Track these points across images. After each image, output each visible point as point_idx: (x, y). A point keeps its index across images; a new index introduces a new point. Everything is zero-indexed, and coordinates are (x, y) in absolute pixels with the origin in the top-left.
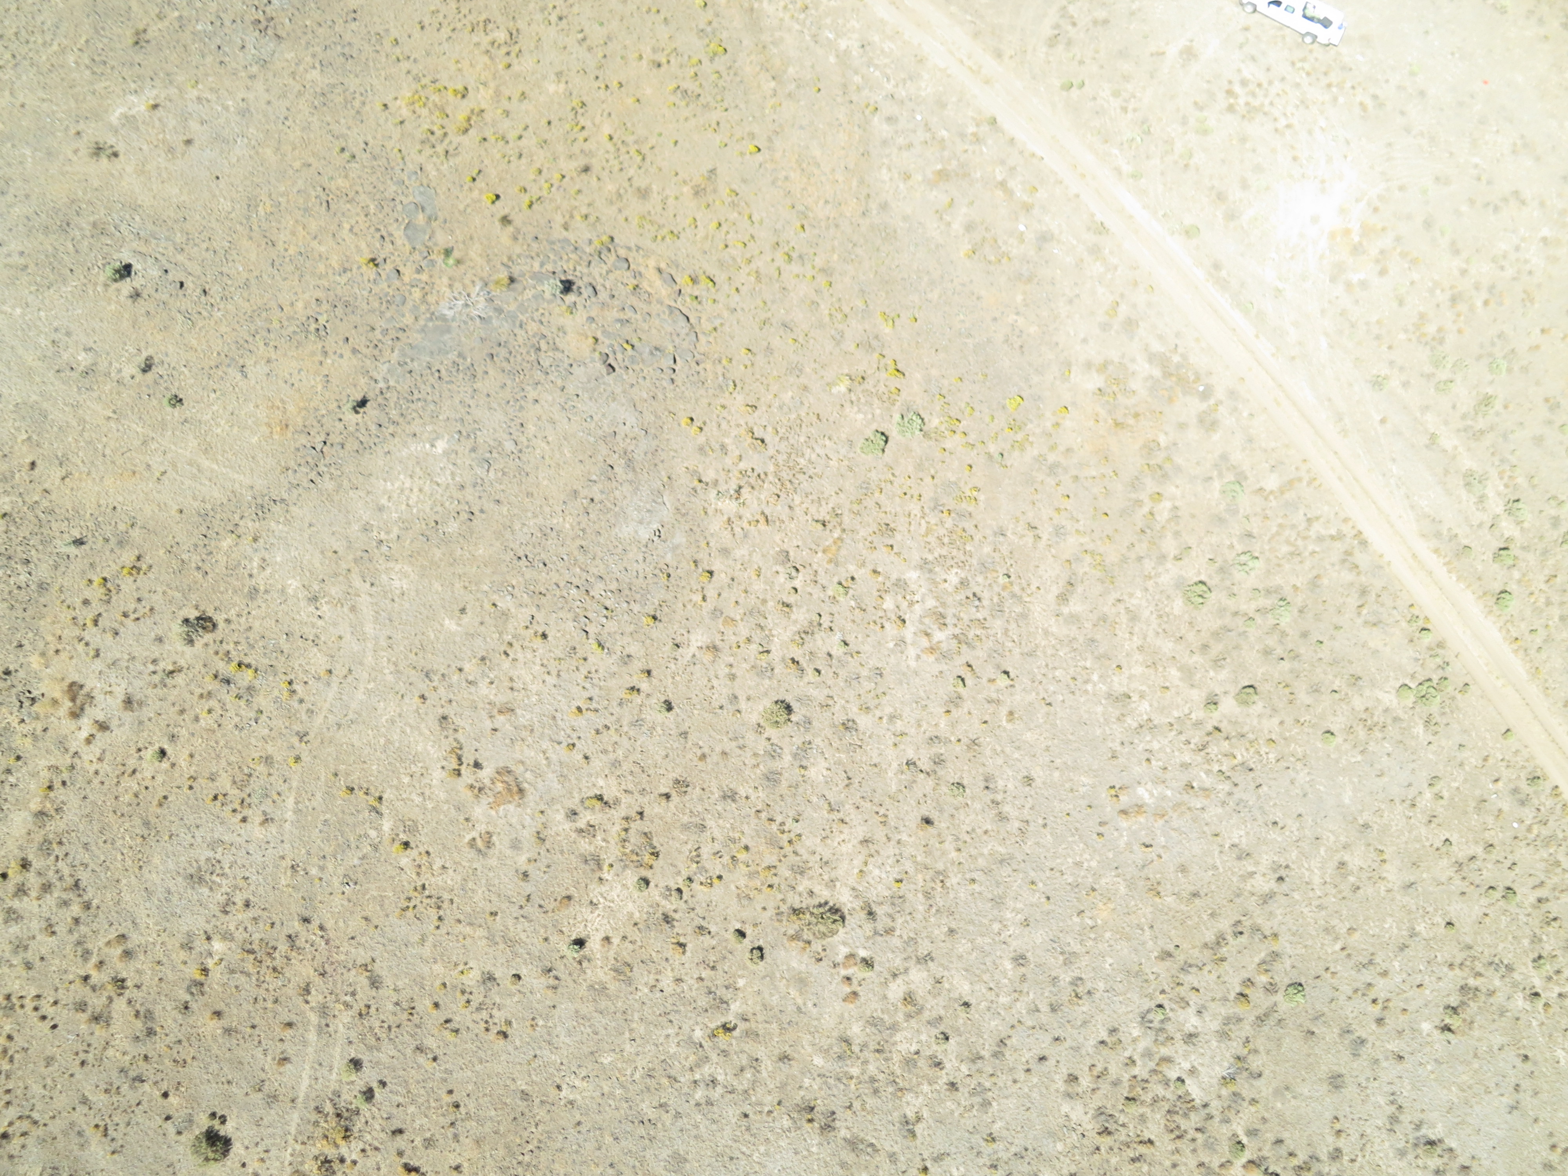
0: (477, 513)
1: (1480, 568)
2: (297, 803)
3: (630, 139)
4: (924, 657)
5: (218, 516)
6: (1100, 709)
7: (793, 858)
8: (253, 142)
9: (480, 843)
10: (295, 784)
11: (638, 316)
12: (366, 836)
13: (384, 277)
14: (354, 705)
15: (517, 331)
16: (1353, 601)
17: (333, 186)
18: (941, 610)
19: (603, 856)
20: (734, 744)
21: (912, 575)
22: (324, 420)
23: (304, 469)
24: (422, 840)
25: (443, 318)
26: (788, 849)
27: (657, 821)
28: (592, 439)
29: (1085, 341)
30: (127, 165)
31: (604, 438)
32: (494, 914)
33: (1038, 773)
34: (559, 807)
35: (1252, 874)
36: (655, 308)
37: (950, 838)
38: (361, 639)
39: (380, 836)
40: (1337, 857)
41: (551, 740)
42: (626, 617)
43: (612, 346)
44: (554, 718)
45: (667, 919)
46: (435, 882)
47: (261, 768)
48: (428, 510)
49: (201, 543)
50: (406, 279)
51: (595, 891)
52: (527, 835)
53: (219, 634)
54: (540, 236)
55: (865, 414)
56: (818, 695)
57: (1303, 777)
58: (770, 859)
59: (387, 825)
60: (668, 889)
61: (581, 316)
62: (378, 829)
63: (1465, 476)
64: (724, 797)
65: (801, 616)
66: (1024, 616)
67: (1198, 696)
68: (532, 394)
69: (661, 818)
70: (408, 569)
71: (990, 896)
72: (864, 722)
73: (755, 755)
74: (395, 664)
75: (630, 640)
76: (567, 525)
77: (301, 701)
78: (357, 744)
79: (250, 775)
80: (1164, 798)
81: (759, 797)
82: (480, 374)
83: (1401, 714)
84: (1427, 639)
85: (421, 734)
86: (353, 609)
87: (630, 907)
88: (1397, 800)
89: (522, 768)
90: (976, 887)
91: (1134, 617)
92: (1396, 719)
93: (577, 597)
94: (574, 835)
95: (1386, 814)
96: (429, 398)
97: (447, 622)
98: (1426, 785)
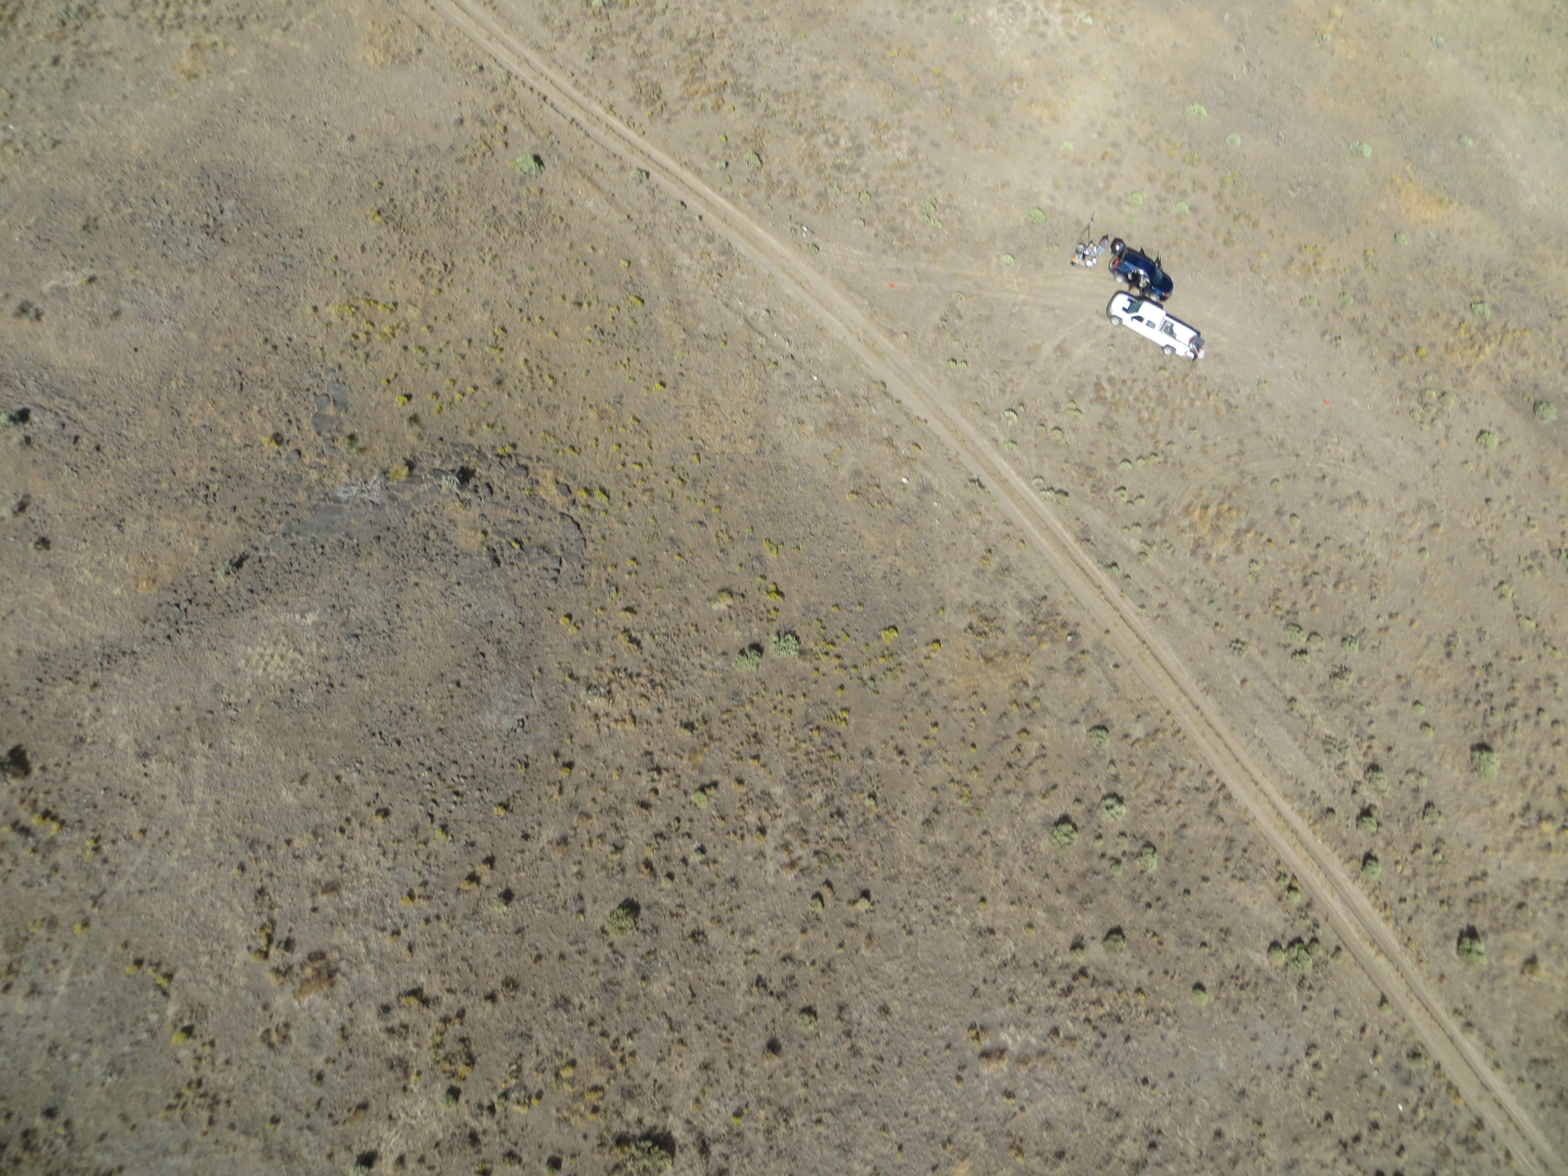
0: (337, 686)
1: (1345, 834)
2: (74, 974)
3: (544, 364)
4: (783, 873)
5: (60, 662)
6: (963, 944)
7: (624, 1081)
8: (180, 326)
9: (274, 1038)
10: (76, 954)
11: (531, 519)
12: (145, 1019)
13: (284, 456)
14: (162, 872)
15: (409, 520)
16: (1218, 855)
17: (249, 372)
18: (803, 825)
19: (412, 1063)
20: (573, 948)
21: (778, 791)
22: (195, 580)
23: (163, 625)
24: (208, 1028)
25: (337, 500)
26: (619, 1067)
27: (479, 1027)
28: (467, 628)
29: (959, 584)
30: (48, 328)
31: (480, 628)
32: (275, 1120)
33: (895, 1006)
34: (371, 1003)
35: (1121, 1137)
36: (548, 513)
37: (797, 1072)
38: (187, 799)
39: (162, 1020)
40: (1214, 1126)
41: (376, 927)
42: (477, 805)
43: (500, 543)
44: (382, 902)
45: (474, 1139)
46: (214, 1078)
47: (42, 932)
48: (286, 678)
49: (34, 687)
50: (307, 461)
51: (398, 1102)
52: (330, 1031)
53: (30, 781)
54: (446, 438)
55: (743, 632)
56: (668, 902)
57: (1173, 1035)
58: (599, 1077)
59: (171, 1010)
60: (480, 1106)
61: (473, 513)
62: (161, 1013)
63: (1324, 742)
64: (556, 1006)
65: (658, 820)
66: (888, 840)
67: (1064, 939)
68: (413, 579)
69: (484, 1025)
70: (252, 734)
71: (837, 1142)
72: (715, 936)
73: (595, 961)
74: (219, 832)
75: (477, 829)
76: (429, 707)
77: (105, 861)
78: (158, 915)
79: (26, 939)
80: (1027, 1044)
81: (593, 1008)
82: (364, 553)
83: (1273, 975)
84: (1297, 899)
85: (232, 909)
86: (185, 769)
87: (435, 1125)
88: (1274, 1069)
89: (336, 955)
90: (820, 1129)
91: (1000, 852)
92: (1269, 980)
93: (427, 779)
94: (383, 1036)
95: (1263, 1083)
96: (308, 571)
97: (284, 792)
98: (1303, 1055)
